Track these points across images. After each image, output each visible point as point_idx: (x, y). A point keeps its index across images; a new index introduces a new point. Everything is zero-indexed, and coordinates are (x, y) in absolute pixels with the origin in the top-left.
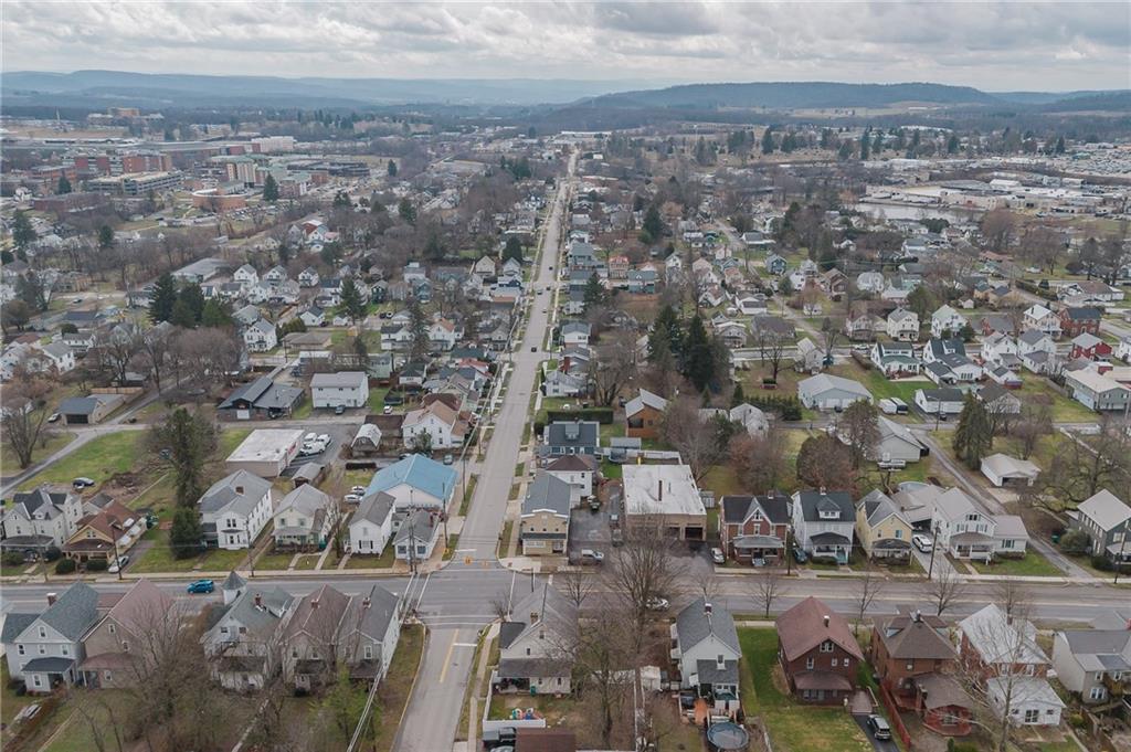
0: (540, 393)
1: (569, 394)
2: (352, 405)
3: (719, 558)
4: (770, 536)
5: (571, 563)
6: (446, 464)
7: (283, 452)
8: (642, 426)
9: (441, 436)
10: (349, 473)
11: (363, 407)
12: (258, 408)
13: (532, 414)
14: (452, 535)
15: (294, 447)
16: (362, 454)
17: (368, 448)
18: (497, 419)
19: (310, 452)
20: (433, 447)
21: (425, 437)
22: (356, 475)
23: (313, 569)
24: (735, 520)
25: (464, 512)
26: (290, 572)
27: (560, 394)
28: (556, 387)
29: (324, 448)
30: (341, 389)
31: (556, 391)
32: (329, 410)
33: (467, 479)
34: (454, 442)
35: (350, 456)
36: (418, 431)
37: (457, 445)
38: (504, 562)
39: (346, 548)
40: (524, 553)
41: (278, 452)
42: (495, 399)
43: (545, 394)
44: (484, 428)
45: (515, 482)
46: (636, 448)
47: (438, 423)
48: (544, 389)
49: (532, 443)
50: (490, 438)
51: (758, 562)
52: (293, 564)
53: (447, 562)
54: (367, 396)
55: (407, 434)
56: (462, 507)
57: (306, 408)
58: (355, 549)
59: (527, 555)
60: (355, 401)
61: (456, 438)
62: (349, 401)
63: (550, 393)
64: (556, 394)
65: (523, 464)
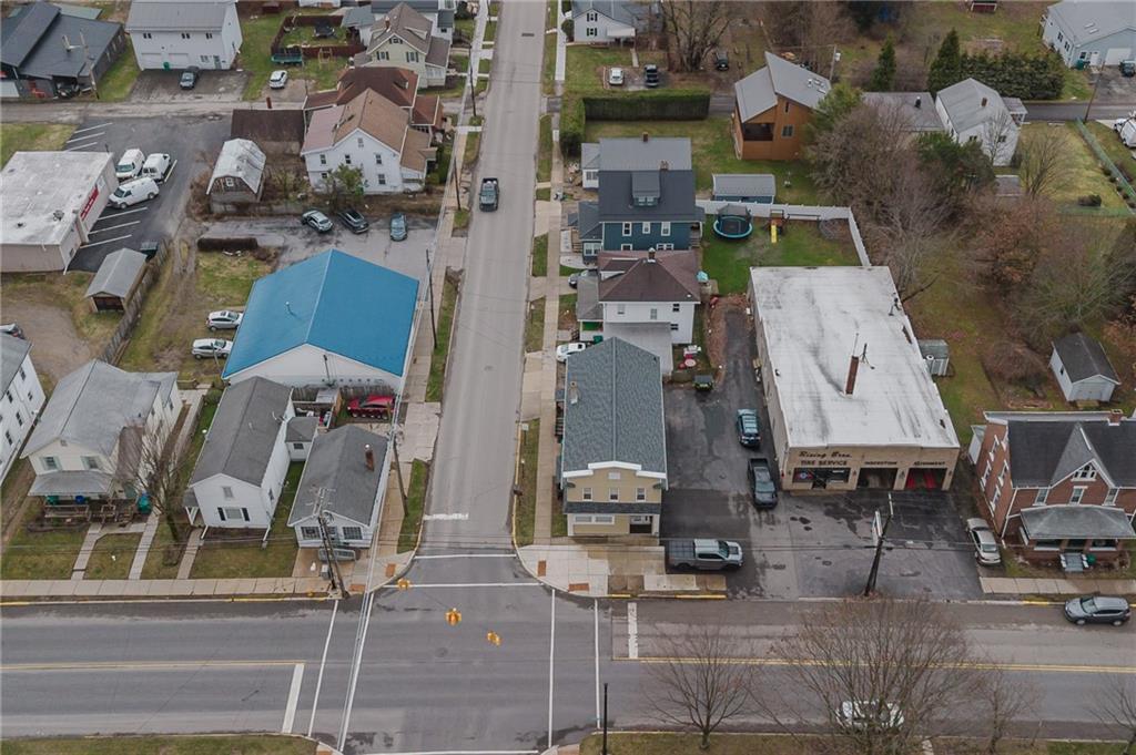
0: (562, 37)
1: (618, 40)
2: (211, 65)
3: (991, 557)
4: (1105, 506)
5: (673, 568)
6: (393, 239)
7: (69, 217)
8: (770, 138)
9: (380, 169)
10: (207, 261)
11: (233, 69)
12: (31, 78)
13: (552, 92)
14: (417, 464)
15: (95, 194)
16: (230, 208)
17: (238, 197)
18: (485, 107)
19: (129, 200)
20: (368, 191)
21: (351, 176)
22: (220, 266)
23: (125, 576)
24: (1032, 477)
25: (436, 392)
26: (77, 586)
27: (599, 38)
28: (592, 24)
29: (156, 190)
30: (186, 36)
31: (591, 32)
32: (166, 77)
33: (439, 283)
34: (407, 181)
35: (207, 213)
36: (335, 162)
37: (415, 187)
38: (529, 557)
39: (191, 517)
40: (570, 533)
41: (58, 216)
42: (479, 52)
43: (571, 39)
44: (463, 131)
45: (535, 296)
46: (766, 200)
47: (373, 146)
48: (568, 28)
49: (557, 176)
50: (476, 159)
51: (1071, 563)
52: (82, 561)
53: (409, 555)
54: (239, 41)
55: (313, 164)
56: (433, 372)
57: (126, 70)
58: (212, 520)
59: (578, 540)
60: (217, 58)
61: (412, 174)
62: (204, 58)
63: (581, 37)
64: (592, 39)
65: (545, 237)
